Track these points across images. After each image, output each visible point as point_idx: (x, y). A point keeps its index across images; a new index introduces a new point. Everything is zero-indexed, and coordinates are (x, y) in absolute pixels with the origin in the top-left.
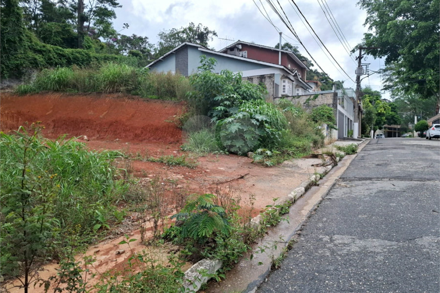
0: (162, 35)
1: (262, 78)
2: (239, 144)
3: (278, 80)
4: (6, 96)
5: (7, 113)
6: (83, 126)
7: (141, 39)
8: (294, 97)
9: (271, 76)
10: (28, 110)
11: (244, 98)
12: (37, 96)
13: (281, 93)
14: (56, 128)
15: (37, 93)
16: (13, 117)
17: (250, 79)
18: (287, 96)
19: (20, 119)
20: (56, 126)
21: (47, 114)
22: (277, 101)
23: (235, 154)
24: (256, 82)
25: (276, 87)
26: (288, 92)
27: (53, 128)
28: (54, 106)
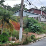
0: (14, 5)
1: (37, 17)
2: (34, 31)
3: (41, 18)
7: (9, 6)
8: (44, 21)
9: (39, 17)
11: (34, 23)
13: (41, 21)
17: (35, 17)
18: (43, 21)
22: (41, 22)
23: (33, 32)
24: (36, 18)
25: (40, 19)
26: (43, 20)
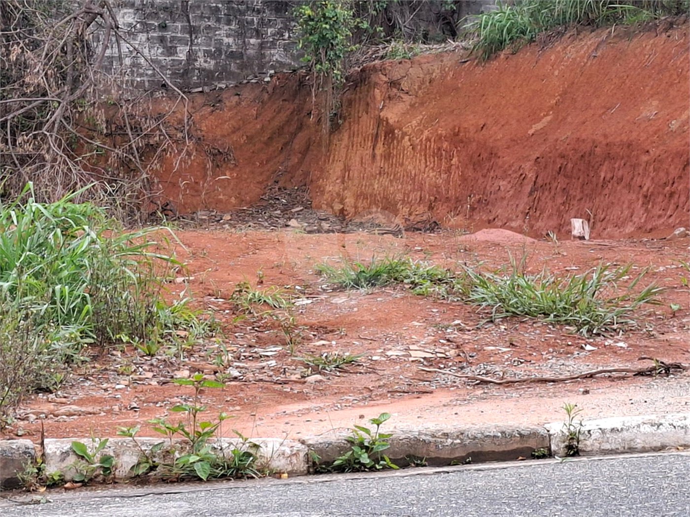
4: (442, 69)
5: (428, 139)
6: (609, 176)
10: (482, 122)
12: (526, 57)
14: (537, 194)
15: (532, 40)
16: (438, 153)
19: (455, 160)
20: (540, 181)
21: (531, 132)
27: (530, 194)
28: (565, 93)
